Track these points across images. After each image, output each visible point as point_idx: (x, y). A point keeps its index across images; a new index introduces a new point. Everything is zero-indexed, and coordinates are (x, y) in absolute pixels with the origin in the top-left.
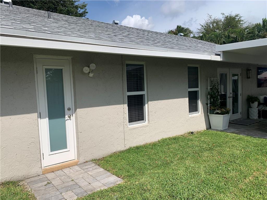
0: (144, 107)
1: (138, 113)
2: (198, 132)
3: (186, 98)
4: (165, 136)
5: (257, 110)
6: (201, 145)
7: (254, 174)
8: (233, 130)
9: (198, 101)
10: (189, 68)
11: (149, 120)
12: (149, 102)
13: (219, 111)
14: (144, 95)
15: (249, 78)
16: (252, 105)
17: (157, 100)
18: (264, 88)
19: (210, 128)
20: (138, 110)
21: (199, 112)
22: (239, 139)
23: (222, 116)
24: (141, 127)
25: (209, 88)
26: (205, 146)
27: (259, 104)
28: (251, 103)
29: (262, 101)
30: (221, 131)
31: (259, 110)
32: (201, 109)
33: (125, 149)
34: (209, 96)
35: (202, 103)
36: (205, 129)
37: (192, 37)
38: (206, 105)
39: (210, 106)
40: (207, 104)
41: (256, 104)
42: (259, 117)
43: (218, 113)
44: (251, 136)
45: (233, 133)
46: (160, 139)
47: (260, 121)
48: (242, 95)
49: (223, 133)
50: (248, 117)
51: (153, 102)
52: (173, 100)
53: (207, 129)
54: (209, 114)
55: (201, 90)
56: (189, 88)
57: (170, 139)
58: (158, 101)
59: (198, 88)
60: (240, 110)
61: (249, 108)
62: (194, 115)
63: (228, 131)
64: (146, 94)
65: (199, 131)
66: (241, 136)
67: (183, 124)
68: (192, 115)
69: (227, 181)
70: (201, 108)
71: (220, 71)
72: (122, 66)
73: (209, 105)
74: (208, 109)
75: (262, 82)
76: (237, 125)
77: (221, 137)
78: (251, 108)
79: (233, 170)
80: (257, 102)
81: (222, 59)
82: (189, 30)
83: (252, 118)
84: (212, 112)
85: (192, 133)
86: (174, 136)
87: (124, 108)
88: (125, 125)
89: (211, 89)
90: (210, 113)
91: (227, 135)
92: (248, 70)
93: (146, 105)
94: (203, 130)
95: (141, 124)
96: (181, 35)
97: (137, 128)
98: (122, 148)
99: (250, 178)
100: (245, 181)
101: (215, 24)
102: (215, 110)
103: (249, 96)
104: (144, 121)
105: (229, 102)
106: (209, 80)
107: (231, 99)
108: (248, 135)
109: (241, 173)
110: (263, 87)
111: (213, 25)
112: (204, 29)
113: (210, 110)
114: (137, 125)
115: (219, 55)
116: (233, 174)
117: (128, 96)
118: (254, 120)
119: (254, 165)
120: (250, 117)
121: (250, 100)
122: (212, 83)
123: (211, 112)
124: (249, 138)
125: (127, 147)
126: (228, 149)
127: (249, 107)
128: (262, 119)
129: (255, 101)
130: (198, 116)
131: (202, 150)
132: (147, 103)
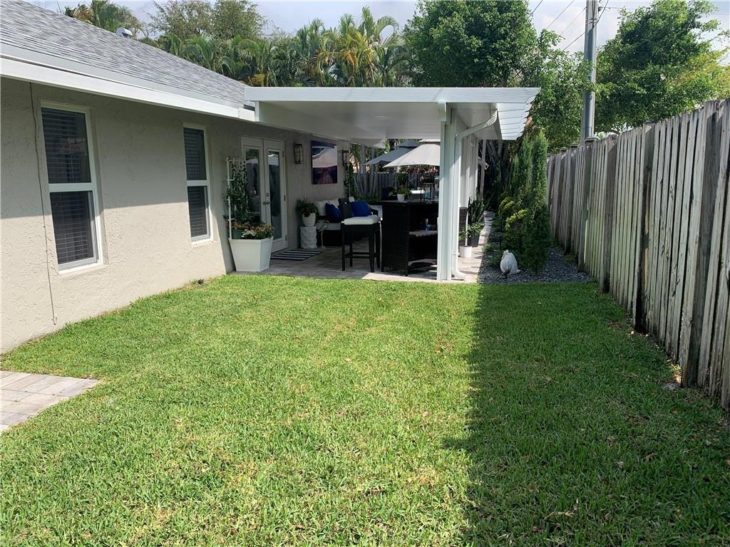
0: (92, 223)
1: (75, 240)
2: (212, 281)
3: (184, 201)
4: (145, 294)
5: (315, 230)
6: (232, 300)
7: (336, 328)
8: (279, 270)
9: (206, 210)
10: (187, 131)
11: (106, 257)
12: (105, 210)
13: (252, 233)
14: (89, 194)
15: (299, 162)
16: (304, 218)
17: (123, 206)
18: (323, 185)
19: (234, 269)
20: (74, 231)
21: (210, 235)
22: (297, 284)
23: (260, 241)
24: (90, 274)
25: (229, 180)
26: (239, 301)
27: (318, 218)
28: (303, 215)
29: (322, 213)
30: (258, 273)
31: (317, 231)
32: (214, 229)
33: (54, 329)
34: (229, 200)
35: (216, 214)
36: (225, 274)
37: (142, 41)
38: (223, 220)
39: (232, 221)
40: (226, 217)
41: (313, 216)
42: (319, 244)
43: (249, 237)
44: (315, 276)
45: (282, 275)
46: (133, 301)
47: (322, 252)
48: (288, 199)
49: (262, 277)
50: (299, 246)
51: (114, 210)
52: (158, 205)
53: (228, 273)
54: (230, 239)
55: (213, 185)
56: (189, 179)
57: (157, 298)
58: (125, 208)
59: (206, 179)
60: (284, 231)
61: (301, 228)
62: (202, 241)
63: (271, 273)
64: (96, 190)
65: (213, 277)
66: (298, 278)
67: (180, 264)
68: (197, 242)
69: (301, 341)
70: (213, 226)
71: (247, 143)
72: (33, 112)
73: (230, 220)
74: (228, 228)
75: (319, 172)
76: (285, 261)
77: (262, 283)
78: (305, 226)
79: (305, 327)
80: (314, 214)
81: (258, 118)
82: (130, 16)
83: (307, 248)
84: (238, 234)
85: (200, 282)
86: (164, 292)
87: (46, 227)
88: (50, 269)
89: (232, 183)
90: (232, 238)
91: (274, 279)
92: (297, 145)
93: (98, 219)
94: (220, 275)
95: (88, 266)
96: (126, 35)
97: (80, 276)
98: (47, 328)
99: (332, 334)
100: (326, 338)
101: (195, 13)
102: (243, 229)
103: (299, 201)
104: (95, 257)
105: (265, 213)
106: (228, 162)
107: (269, 206)
108: (309, 276)
109: (318, 329)
110: (321, 183)
111: (190, 14)
112: (168, 19)
113: (233, 229)
114: (79, 268)
115: (253, 109)
116: (306, 332)
117: (52, 194)
118: (310, 250)
119: (332, 316)
120: (303, 246)
121: (303, 209)
122: (234, 170)
123: (235, 235)
124: (311, 280)
125: (61, 325)
126: (284, 301)
127: (301, 224)
128: (323, 247)
129: (311, 212)
130: (208, 244)
131: (237, 309)
132: (100, 213)
